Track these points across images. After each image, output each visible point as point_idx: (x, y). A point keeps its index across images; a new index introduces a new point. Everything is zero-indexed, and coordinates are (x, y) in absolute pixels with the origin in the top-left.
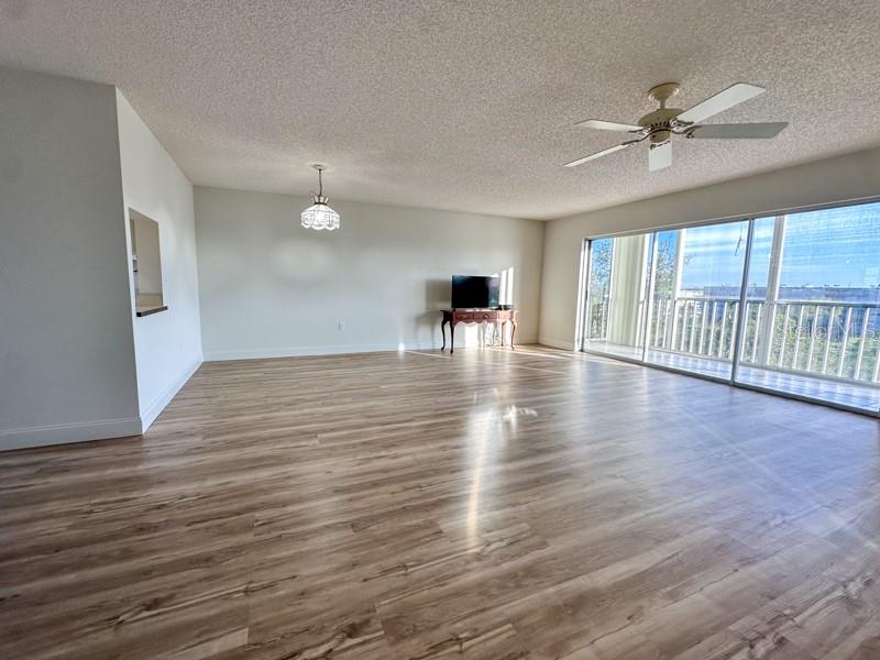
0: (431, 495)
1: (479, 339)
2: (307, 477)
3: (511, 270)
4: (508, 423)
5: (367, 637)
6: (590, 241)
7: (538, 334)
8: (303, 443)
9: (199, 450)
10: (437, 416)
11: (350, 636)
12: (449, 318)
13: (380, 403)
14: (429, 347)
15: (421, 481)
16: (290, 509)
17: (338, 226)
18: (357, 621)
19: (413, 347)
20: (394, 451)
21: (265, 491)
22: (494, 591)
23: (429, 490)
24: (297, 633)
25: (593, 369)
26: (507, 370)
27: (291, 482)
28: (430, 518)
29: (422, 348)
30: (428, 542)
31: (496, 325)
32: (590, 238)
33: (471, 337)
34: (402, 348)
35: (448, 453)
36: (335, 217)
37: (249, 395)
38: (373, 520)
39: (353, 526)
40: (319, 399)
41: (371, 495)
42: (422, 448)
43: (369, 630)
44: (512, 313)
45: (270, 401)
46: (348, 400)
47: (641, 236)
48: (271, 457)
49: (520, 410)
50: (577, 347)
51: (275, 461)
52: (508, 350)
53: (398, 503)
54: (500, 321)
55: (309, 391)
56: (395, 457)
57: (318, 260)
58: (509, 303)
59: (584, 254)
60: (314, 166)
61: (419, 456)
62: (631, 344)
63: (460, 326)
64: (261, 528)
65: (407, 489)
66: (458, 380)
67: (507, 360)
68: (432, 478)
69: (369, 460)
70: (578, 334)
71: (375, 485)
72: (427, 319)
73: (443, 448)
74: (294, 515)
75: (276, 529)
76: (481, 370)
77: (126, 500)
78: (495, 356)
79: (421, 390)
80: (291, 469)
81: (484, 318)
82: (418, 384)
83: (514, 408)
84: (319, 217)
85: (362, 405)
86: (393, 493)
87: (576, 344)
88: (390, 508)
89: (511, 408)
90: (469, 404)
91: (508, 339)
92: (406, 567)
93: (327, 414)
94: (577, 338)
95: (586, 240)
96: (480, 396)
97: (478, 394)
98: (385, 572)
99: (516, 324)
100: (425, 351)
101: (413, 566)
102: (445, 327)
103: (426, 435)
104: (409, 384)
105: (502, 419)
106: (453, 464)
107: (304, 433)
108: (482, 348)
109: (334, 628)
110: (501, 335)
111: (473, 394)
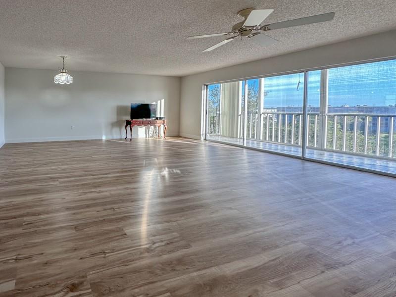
0: (120, 213)
1: (146, 133)
3: (163, 101)
4: (163, 177)
5: (82, 292)
6: (207, 86)
7: (179, 132)
8: (51, 183)
10: (122, 172)
11: (72, 291)
12: (129, 124)
13: (91, 164)
14: (119, 137)
15: (114, 206)
16: (42, 217)
17: (72, 82)
18: (76, 282)
19: (110, 137)
20: (98, 189)
21: (30, 207)
22: (158, 271)
23: (118, 211)
24: (43, 286)
25: (212, 150)
26: (162, 149)
27: (44, 203)
28: (119, 226)
29: (114, 138)
30: (118, 239)
31: (155, 127)
32: (207, 84)
33: (141, 133)
34: (104, 138)
35: (129, 191)
36: (71, 78)
37: (25, 159)
38: (87, 225)
39: (75, 228)
40: (60, 162)
42: (115, 188)
43: (83, 288)
44: (164, 121)
45: (35, 162)
46: (75, 163)
47: (237, 82)
48: (35, 190)
49: (170, 170)
50: (203, 138)
51: (36, 192)
52: (162, 139)
53: (101, 217)
54: (157, 125)
55: (55, 158)
56: (99, 192)
57: (62, 98)
58: (162, 116)
59: (204, 92)
60: (61, 57)
61: (113, 193)
62: (235, 136)
63: (135, 127)
64: (26, 226)
65: (106, 210)
66: (133, 154)
67: (162, 144)
68: (122, 204)
69: (85, 193)
71: (88, 206)
72: (117, 124)
73: (127, 188)
74: (44, 220)
75: (34, 227)
76: (147, 149)
78: (155, 142)
79: (114, 158)
81: (149, 124)
82: (112, 156)
83: (167, 169)
84: (63, 79)
85: (82, 165)
86: (98, 211)
87: (202, 136)
88: (97, 220)
89: (165, 169)
90: (141, 166)
91: (162, 134)
92: (104, 253)
93: (64, 169)
94: (202, 133)
95: (204, 85)
96: (147, 162)
97: (146, 161)
98: (93, 255)
99: (166, 126)
100: (116, 139)
101: (109, 253)
102: (127, 128)
103: (117, 181)
104: (107, 156)
105: (160, 174)
106: (132, 198)
107: (51, 178)
108: (148, 138)
109: (63, 285)
110: (158, 132)
111: (143, 161)
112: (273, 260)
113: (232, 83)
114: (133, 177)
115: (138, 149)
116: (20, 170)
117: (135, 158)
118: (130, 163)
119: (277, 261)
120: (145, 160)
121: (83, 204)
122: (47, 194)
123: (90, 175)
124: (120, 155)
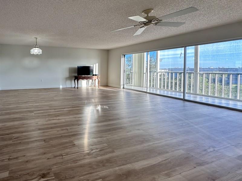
0: (71, 132)
1: (87, 84)
3: (97, 64)
4: (98, 111)
6: (124, 55)
7: (107, 83)
8: (29, 114)
11: (43, 177)
12: (77, 78)
13: (54, 103)
14: (70, 86)
15: (68, 128)
16: (24, 134)
17: (41, 53)
18: (45, 172)
19: (65, 87)
20: (58, 118)
21: (17, 128)
22: (95, 167)
23: (70, 131)
24: (25, 175)
25: (128, 94)
26: (97, 94)
27: (25, 126)
28: (71, 140)
29: (68, 87)
30: (70, 148)
31: (92, 80)
32: (124, 54)
33: (84, 84)
34: (61, 87)
35: (77, 119)
36: (41, 51)
37: (13, 100)
38: (51, 139)
39: (44, 141)
40: (34, 101)
41: (51, 131)
42: (68, 117)
43: (49, 176)
44: (98, 77)
45: (19, 101)
46: (44, 102)
47: (143, 53)
48: (19, 118)
49: (102, 106)
50: (122, 87)
52: (97, 88)
53: (60, 134)
54: (94, 79)
55: (32, 99)
56: (59, 119)
57: (35, 62)
58: (97, 73)
59: (122, 59)
60: (35, 38)
61: (67, 120)
62: (142, 86)
63: (80, 81)
64: (14, 139)
65: (63, 130)
67: (97, 90)
68: (73, 127)
69: (50, 120)
71: (52, 128)
72: (70, 78)
73: (75, 117)
74: (25, 136)
75: (20, 140)
76: (88, 93)
78: (92, 90)
79: (67, 99)
80: (25, 122)
81: (89, 78)
82: (66, 98)
83: (100, 106)
84: (36, 51)
85: (48, 103)
87: (121, 86)
88: (57, 136)
89: (99, 106)
91: (97, 84)
92: (62, 156)
93: (37, 106)
94: (121, 84)
95: (123, 55)
96: (88, 102)
98: (55, 157)
99: (99, 80)
100: (69, 88)
101: (65, 155)
102: (75, 81)
103: (69, 113)
104: (63, 97)
105: (96, 109)
106: (79, 123)
107: (29, 111)
108: (88, 87)
109: (37, 174)
110: (94, 83)
111: (85, 101)
112: (165, 160)
113: (140, 54)
114: (79, 111)
116: (10, 106)
118: (77, 102)
119: (167, 161)
120: (86, 100)
121: (48, 127)
123: (53, 109)
124: (71, 97)
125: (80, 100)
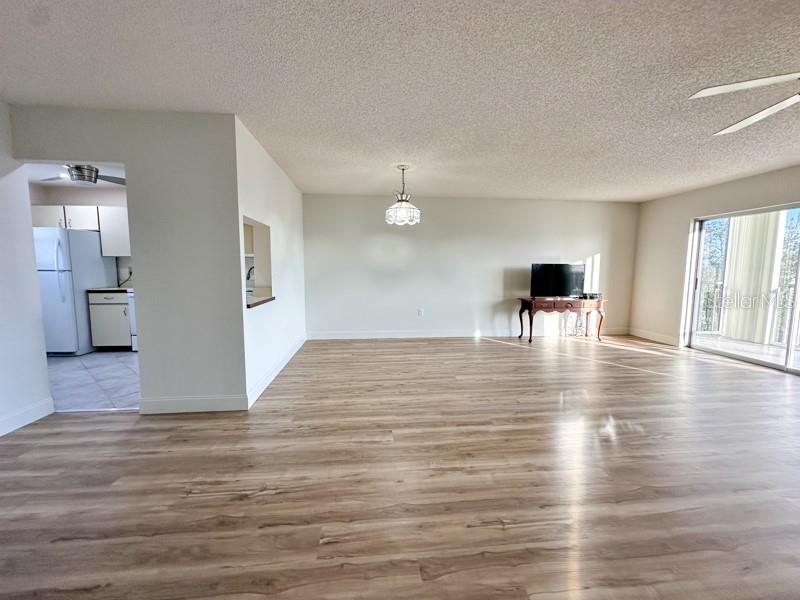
0: (516, 539)
1: (560, 328)
2: (378, 484)
3: (598, 257)
6: (701, 222)
7: (629, 324)
8: (377, 439)
9: (286, 434)
10: (517, 420)
12: (528, 307)
13: (455, 397)
14: (505, 333)
15: (502, 514)
16: (357, 526)
17: (418, 221)
19: (490, 334)
20: (469, 464)
21: (336, 497)
23: (513, 530)
26: (591, 368)
27: (363, 488)
29: (499, 335)
31: (579, 315)
32: (701, 218)
33: (550, 326)
34: (478, 335)
35: (534, 475)
36: (417, 213)
38: (445, 564)
39: (421, 569)
40: (396, 386)
41: (444, 524)
42: (501, 463)
44: (599, 301)
46: (424, 390)
48: (347, 452)
49: (621, 422)
50: (683, 342)
51: (348, 458)
52: (593, 341)
53: (477, 544)
54: (584, 311)
55: (388, 377)
56: (472, 472)
58: (595, 291)
59: (693, 237)
60: (398, 167)
61: (499, 475)
63: (541, 317)
64: (324, 549)
65: (486, 523)
66: (538, 376)
67: (592, 352)
68: (519, 512)
69: (443, 471)
70: (684, 327)
71: (449, 509)
72: (505, 306)
73: (528, 467)
74: (360, 536)
75: (340, 554)
76: (562, 364)
77: (219, 483)
78: (578, 348)
79: (498, 384)
80: (363, 470)
81: (567, 307)
82: (495, 377)
83: (612, 420)
84: (402, 214)
85: (437, 398)
86: (469, 526)
87: (681, 338)
88: (467, 551)
89: (608, 419)
90: (554, 408)
91: (593, 330)
93: (403, 405)
94: (682, 332)
95: (696, 221)
96: (568, 398)
97: (564, 395)
99: (603, 314)
100: (501, 339)
101: (509, 524)
102: (523, 315)
103: (501, 449)
104: (485, 377)
106: (537, 495)
107: (379, 426)
108: (563, 338)
110: (584, 325)
111: (558, 394)
114: (539, 437)
115: (546, 364)
116: (327, 402)
117: (541, 385)
118: (532, 398)
120: (562, 393)
121: (438, 501)
122: (368, 465)
123: (452, 424)
124: (510, 377)
125: (541, 388)
